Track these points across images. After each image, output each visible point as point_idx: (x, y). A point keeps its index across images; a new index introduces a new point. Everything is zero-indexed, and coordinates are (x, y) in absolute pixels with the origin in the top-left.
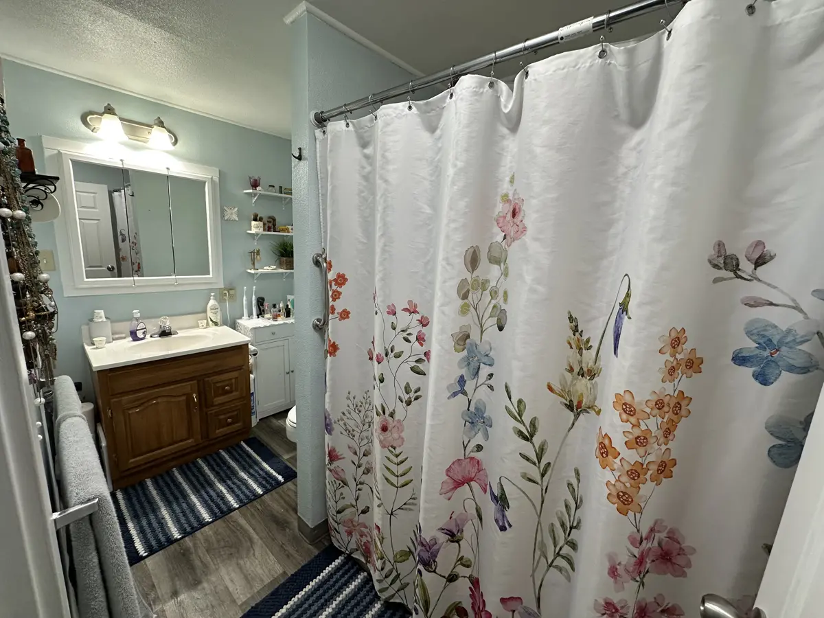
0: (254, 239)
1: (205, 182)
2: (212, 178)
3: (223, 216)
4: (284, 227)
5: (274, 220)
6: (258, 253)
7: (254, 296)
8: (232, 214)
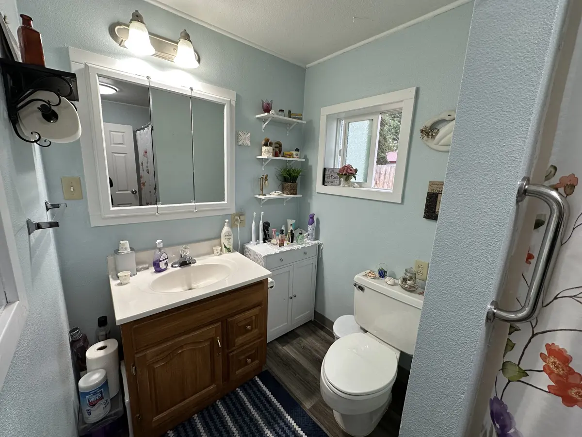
0: (262, 165)
1: (224, 105)
2: (230, 101)
3: (237, 140)
4: (289, 153)
5: (281, 146)
6: (266, 179)
7: (261, 221)
8: (245, 139)
